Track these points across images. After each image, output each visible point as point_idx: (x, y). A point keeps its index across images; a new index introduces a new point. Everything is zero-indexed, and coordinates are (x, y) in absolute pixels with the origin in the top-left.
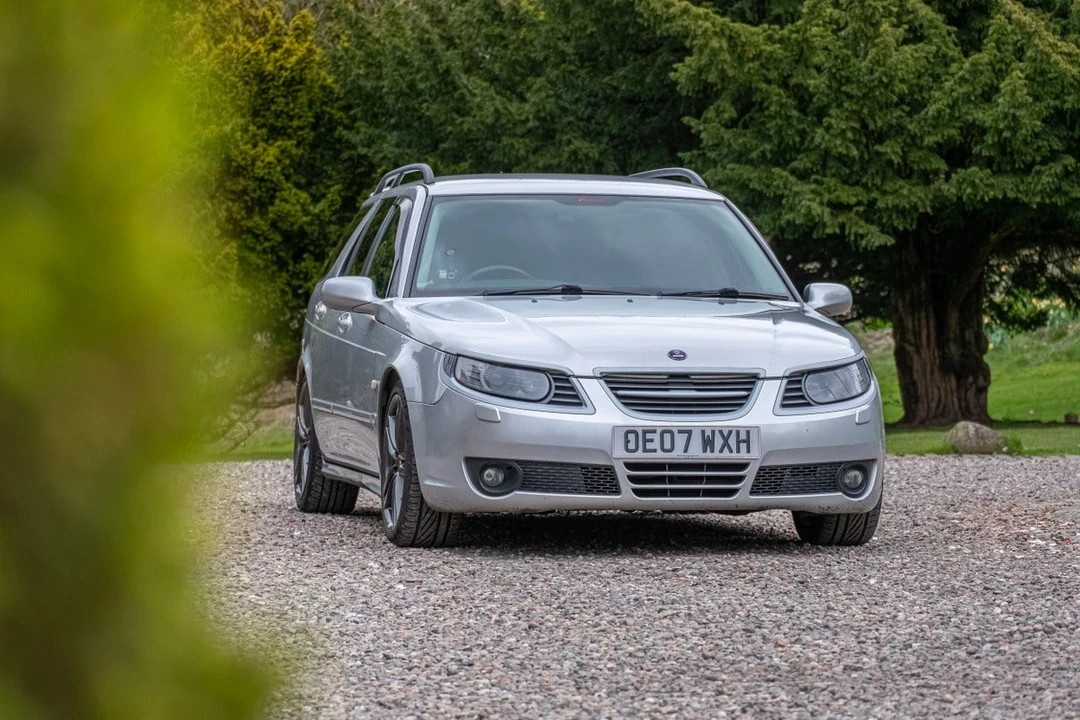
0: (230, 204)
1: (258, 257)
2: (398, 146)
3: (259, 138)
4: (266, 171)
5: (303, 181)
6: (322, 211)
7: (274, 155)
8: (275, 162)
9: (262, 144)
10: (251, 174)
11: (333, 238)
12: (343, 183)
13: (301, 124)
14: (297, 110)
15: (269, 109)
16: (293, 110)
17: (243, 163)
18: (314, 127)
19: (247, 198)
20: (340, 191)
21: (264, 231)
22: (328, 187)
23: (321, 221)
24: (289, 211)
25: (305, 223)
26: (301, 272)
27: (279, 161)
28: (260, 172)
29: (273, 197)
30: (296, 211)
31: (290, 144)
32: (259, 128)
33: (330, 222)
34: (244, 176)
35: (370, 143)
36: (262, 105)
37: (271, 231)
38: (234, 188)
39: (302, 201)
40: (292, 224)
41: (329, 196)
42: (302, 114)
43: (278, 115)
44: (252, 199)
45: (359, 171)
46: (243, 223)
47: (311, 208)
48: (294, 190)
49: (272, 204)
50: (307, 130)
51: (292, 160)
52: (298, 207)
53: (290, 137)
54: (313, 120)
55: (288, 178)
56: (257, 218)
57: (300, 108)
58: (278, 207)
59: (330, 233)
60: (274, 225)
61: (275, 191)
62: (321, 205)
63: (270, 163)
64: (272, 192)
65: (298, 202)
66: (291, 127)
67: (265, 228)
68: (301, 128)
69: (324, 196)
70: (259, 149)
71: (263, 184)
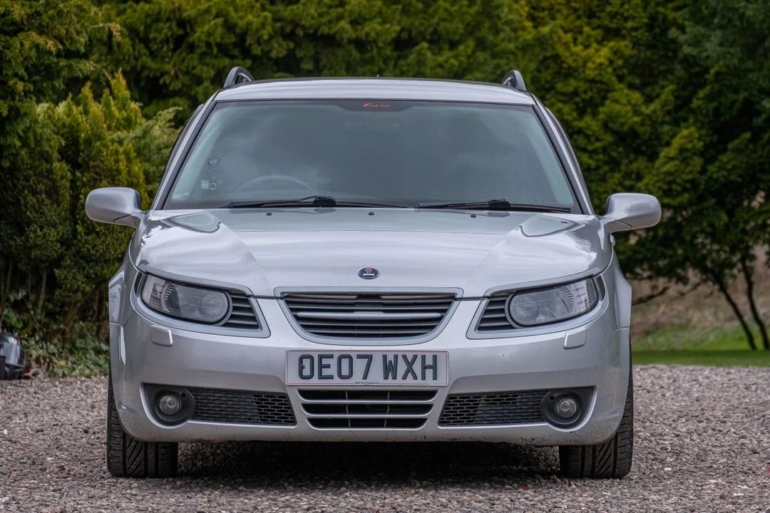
0: (560, 105)
1: (591, 158)
2: (721, 44)
3: (592, 40)
4: (597, 72)
5: (637, 81)
6: (654, 112)
7: (605, 56)
8: (606, 62)
9: (595, 45)
10: (582, 76)
11: (666, 138)
12: (678, 84)
13: (635, 25)
14: (631, 12)
15: (604, 11)
16: (627, 11)
17: (574, 65)
18: (650, 27)
19: (577, 99)
20: (673, 92)
21: (594, 132)
22: (663, 87)
23: (653, 122)
24: (619, 112)
25: (636, 123)
26: (632, 173)
27: (611, 62)
28: (591, 74)
29: (604, 98)
30: (627, 112)
31: (624, 45)
32: (594, 29)
33: (663, 123)
34: (575, 78)
35: (696, 43)
36: (598, 6)
37: (602, 132)
38: (565, 89)
39: (633, 102)
40: (623, 124)
41: (663, 97)
42: (636, 14)
43: (613, 16)
44: (584, 100)
45: (693, 71)
46: (575, 123)
47: (643, 108)
48: (626, 91)
49: (603, 104)
50: (641, 31)
51: (626, 61)
52: (629, 108)
53: (624, 37)
54: (646, 20)
55: (621, 79)
56: (588, 119)
57: (634, 9)
58: (608, 108)
59: (662, 133)
60: (605, 126)
61: (608, 91)
62: (652, 107)
63: (601, 64)
64: (603, 93)
65: (629, 102)
66: (625, 28)
67: (596, 128)
68: (635, 29)
69: (658, 96)
70: (592, 50)
71: (594, 85)
